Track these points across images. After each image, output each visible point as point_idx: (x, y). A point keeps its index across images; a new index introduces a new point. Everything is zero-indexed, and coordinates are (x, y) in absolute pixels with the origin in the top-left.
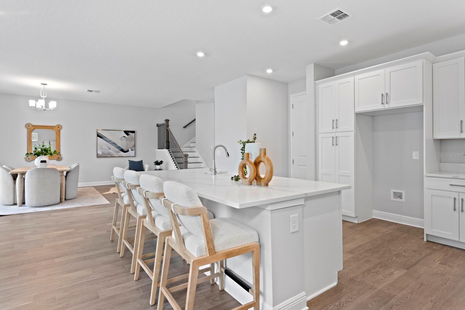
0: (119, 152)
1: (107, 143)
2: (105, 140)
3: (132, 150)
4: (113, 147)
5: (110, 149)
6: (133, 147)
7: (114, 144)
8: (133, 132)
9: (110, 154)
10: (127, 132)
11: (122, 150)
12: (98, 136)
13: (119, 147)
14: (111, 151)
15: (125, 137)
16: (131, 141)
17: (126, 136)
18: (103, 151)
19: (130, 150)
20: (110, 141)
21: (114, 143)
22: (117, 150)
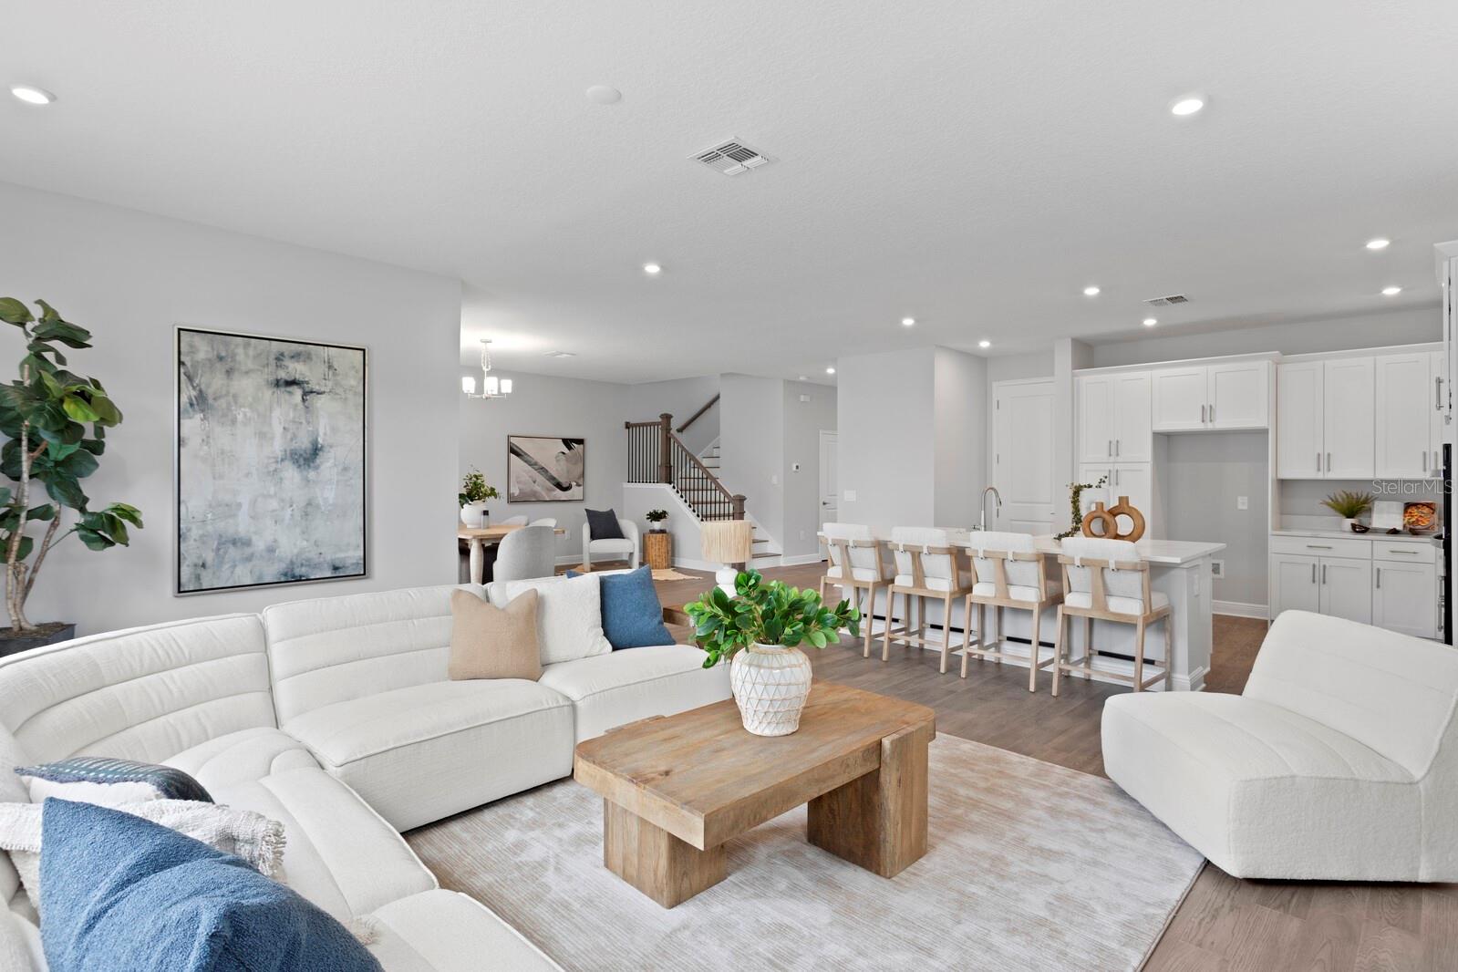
0: (554, 490)
1: (530, 468)
2: (526, 462)
3: (578, 485)
4: (540, 478)
5: (534, 482)
6: (579, 478)
7: (543, 470)
8: (580, 442)
9: (534, 493)
10: (568, 442)
11: (559, 486)
12: (513, 450)
13: (552, 479)
14: (537, 488)
15: (564, 453)
16: (576, 464)
17: (566, 450)
18: (521, 486)
19: (573, 484)
20: (536, 464)
21: (542, 468)
22: (550, 485)
